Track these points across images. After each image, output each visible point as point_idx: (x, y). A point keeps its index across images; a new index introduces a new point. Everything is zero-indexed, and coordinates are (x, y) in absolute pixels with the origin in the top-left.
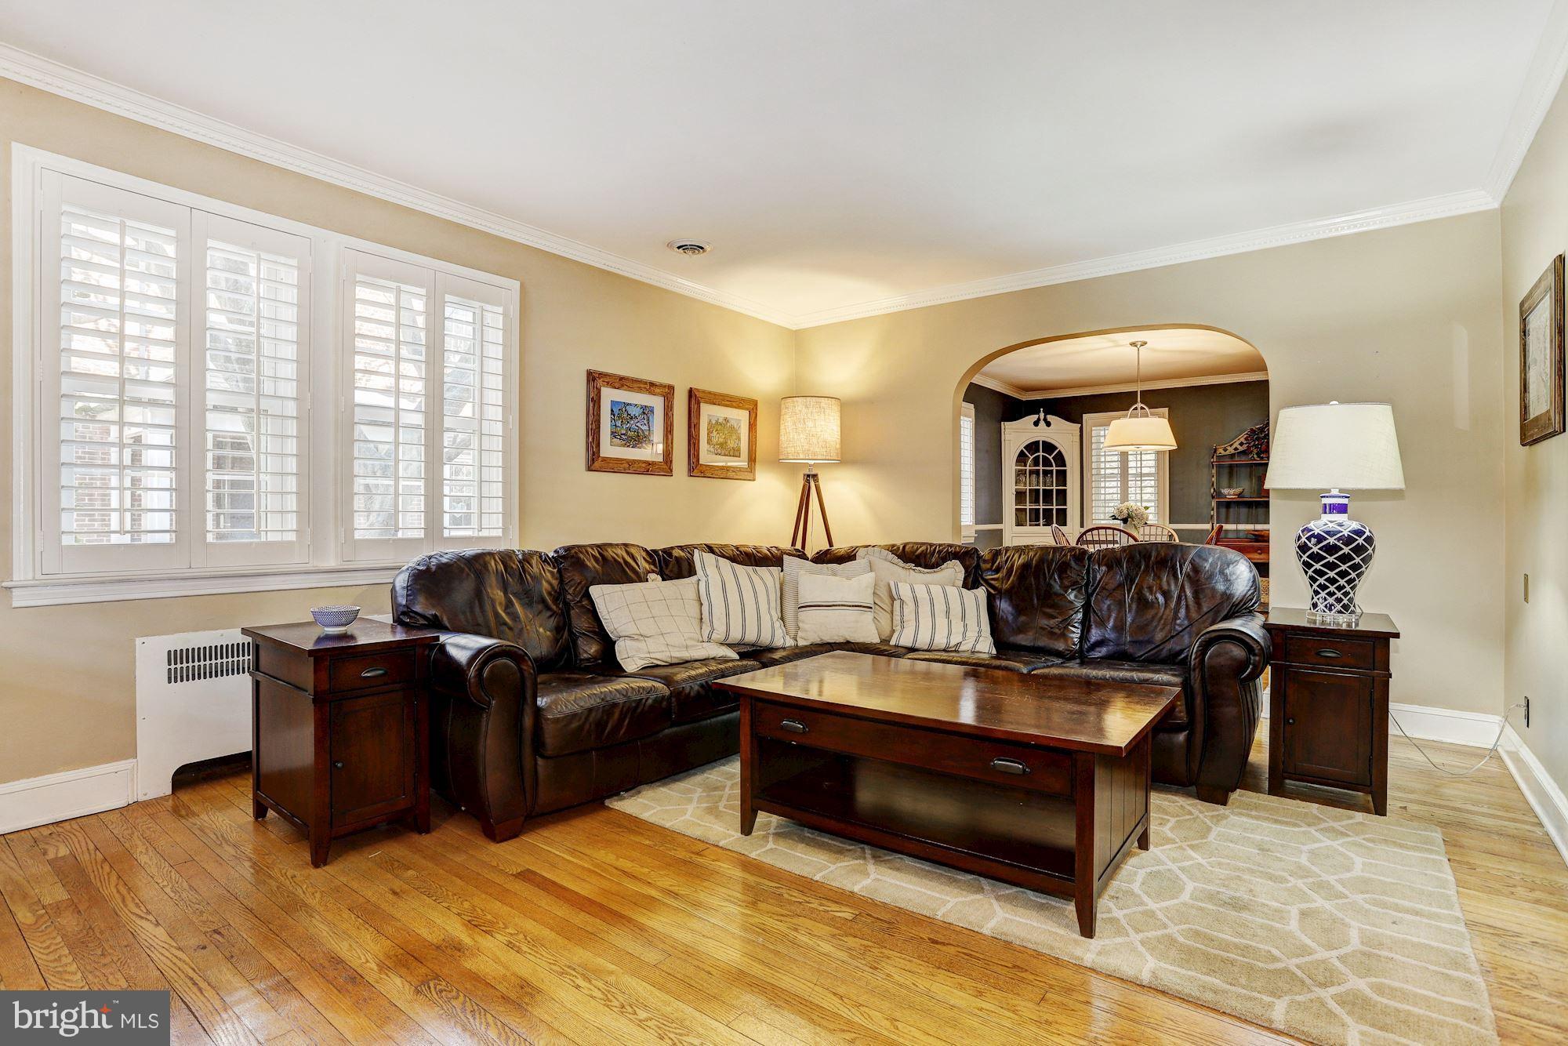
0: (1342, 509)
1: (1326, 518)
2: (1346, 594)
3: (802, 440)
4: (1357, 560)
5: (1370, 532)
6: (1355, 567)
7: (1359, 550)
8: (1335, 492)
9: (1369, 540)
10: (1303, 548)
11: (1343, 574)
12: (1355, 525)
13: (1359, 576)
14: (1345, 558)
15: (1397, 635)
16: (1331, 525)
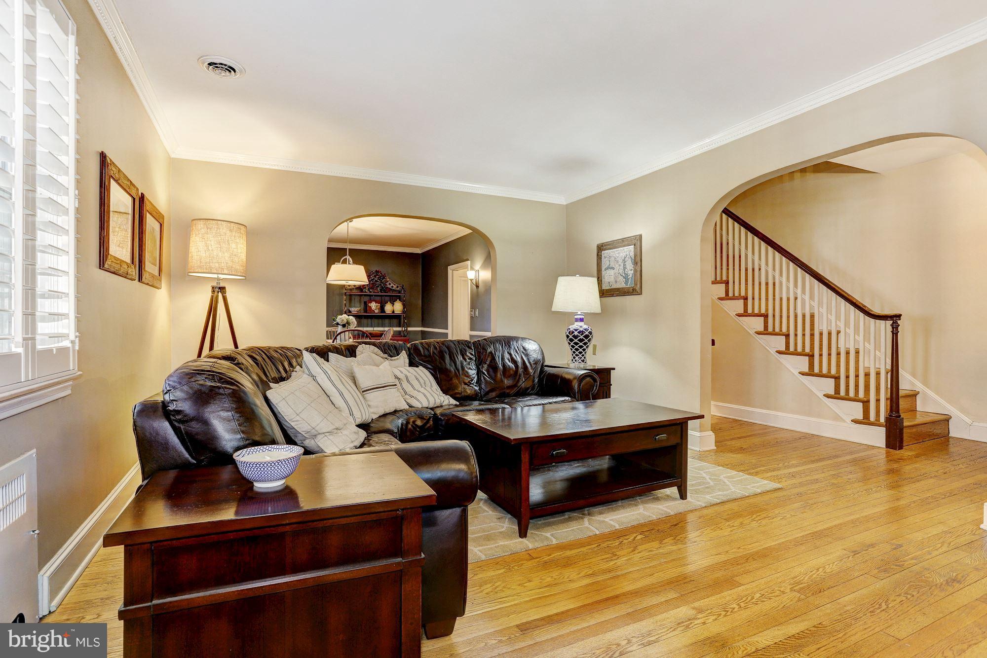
0: (582, 320)
1: (576, 323)
2: (583, 355)
3: (227, 258)
4: (586, 341)
5: (591, 329)
6: (585, 344)
7: (586, 337)
8: (579, 313)
9: (590, 333)
10: (568, 336)
11: (581, 347)
12: (585, 327)
13: (587, 347)
14: (581, 340)
15: (614, 369)
16: (577, 326)
